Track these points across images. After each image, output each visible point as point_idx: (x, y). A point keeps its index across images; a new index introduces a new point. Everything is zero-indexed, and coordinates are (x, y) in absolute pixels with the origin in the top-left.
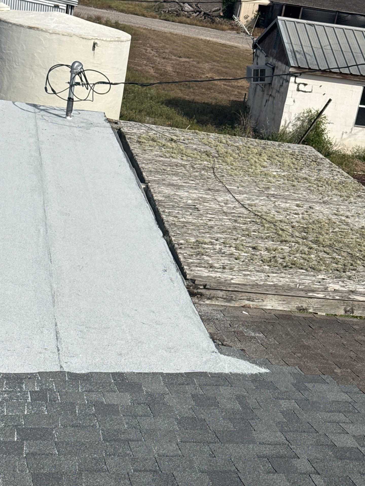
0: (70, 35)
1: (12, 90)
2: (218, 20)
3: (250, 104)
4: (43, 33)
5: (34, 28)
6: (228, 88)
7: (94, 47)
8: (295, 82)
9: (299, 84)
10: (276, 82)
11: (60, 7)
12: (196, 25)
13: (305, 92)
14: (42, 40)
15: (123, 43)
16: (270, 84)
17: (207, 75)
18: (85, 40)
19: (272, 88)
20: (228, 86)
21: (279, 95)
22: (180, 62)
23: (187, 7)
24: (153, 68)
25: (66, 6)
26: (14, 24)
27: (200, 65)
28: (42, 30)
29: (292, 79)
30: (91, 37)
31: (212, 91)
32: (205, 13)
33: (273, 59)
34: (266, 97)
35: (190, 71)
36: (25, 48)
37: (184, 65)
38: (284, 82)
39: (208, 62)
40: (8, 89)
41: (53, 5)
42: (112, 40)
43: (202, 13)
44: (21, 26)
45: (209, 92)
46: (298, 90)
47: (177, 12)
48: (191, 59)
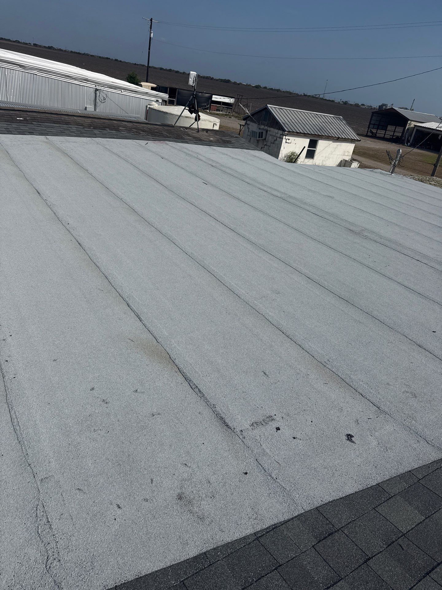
9: (287, 139)
13: (289, 143)
16: (265, 139)
18: (211, 123)
19: (267, 142)
21: (274, 145)
29: (284, 137)
30: (213, 121)
33: (264, 126)
46: (286, 142)
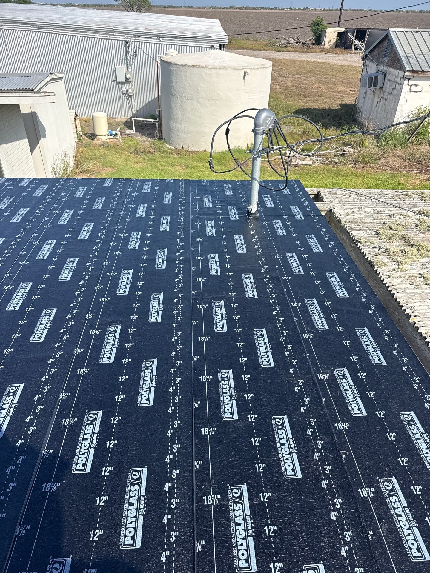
0: (225, 68)
1: (185, 120)
2: (311, 46)
3: (359, 106)
4: (204, 69)
5: (197, 66)
6: (333, 93)
7: (245, 75)
8: (408, 85)
9: (411, 86)
10: (388, 86)
11: (215, 47)
12: (298, 52)
13: (416, 92)
14: (204, 75)
15: (267, 69)
16: (382, 88)
17: (315, 86)
18: (237, 71)
19: (384, 92)
20: (333, 92)
21: (392, 97)
22: (295, 78)
23: (291, 41)
24: (278, 85)
25: (219, 45)
26: (181, 65)
27: (309, 79)
28: (203, 67)
29: (406, 82)
30: (241, 68)
31: (322, 97)
32: (303, 43)
33: (384, 67)
34: (377, 99)
35: (304, 84)
36: (191, 84)
37: (298, 80)
38: (397, 85)
39: (313, 76)
40: (181, 121)
41: (210, 46)
42: (259, 67)
43: (302, 43)
44: (187, 66)
45: (320, 99)
46: (410, 91)
47: (285, 44)
48: (302, 76)
